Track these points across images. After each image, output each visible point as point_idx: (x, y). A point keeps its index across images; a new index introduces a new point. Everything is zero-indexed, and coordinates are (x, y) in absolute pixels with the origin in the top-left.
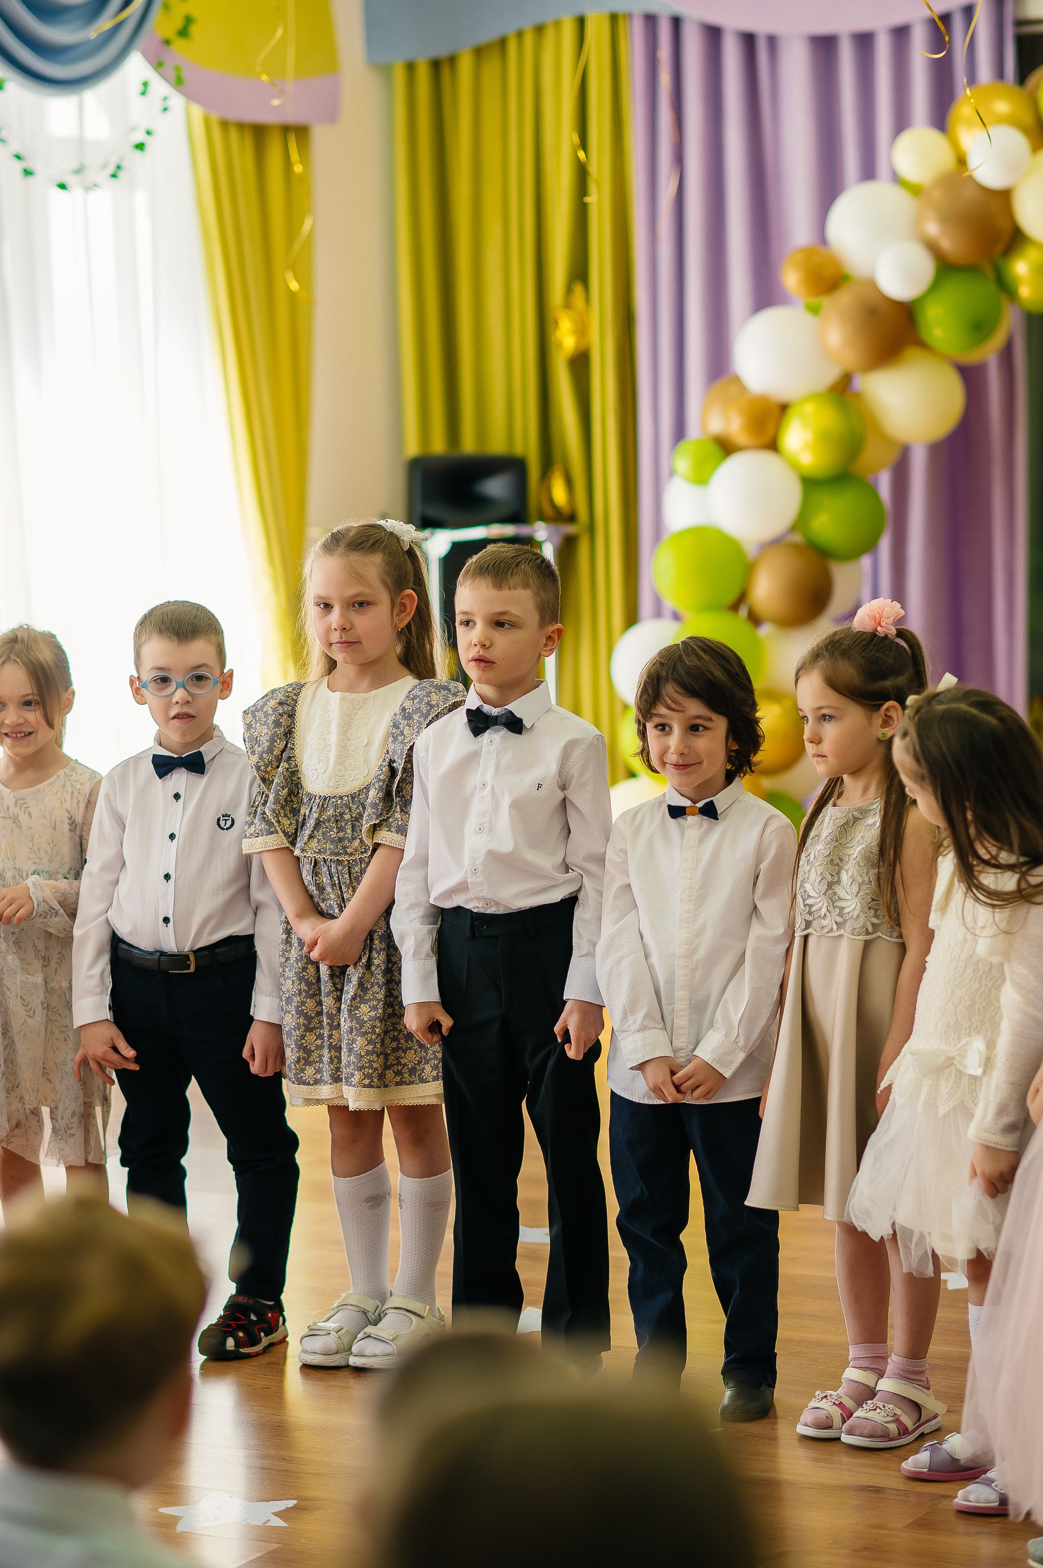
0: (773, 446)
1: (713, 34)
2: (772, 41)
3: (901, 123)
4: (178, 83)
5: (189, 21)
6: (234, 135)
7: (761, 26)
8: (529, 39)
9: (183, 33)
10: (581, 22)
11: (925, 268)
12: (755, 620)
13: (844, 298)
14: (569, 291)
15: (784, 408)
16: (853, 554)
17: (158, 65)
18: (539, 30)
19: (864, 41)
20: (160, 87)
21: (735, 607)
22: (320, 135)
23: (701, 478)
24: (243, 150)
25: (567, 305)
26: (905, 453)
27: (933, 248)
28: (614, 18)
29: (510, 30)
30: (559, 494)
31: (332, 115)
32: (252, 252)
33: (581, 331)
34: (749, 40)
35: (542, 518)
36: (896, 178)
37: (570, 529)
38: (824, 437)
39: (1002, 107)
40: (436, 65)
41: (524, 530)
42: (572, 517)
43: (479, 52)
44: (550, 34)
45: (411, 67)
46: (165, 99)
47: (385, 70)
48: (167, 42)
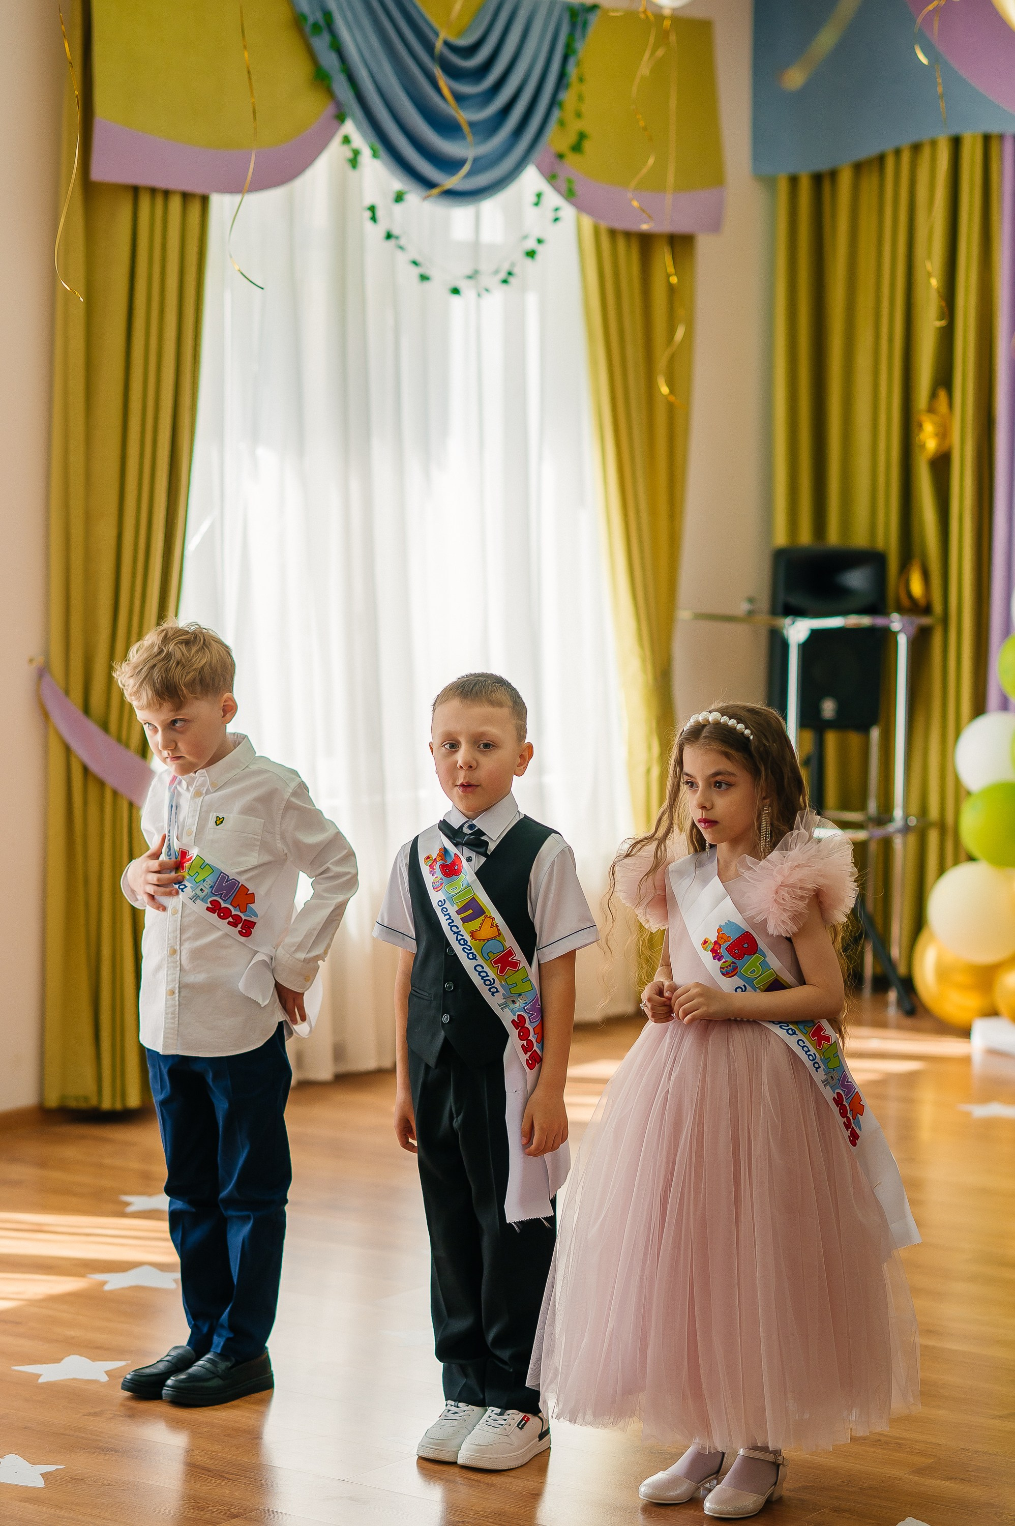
4: (569, 194)
5: (582, 137)
6: (621, 243)
8: (906, 157)
9: (577, 148)
10: (956, 143)
14: (933, 396)
17: (551, 177)
18: (916, 148)
20: (553, 199)
22: (705, 245)
24: (630, 258)
25: (931, 410)
28: (987, 139)
29: (888, 147)
30: (916, 587)
31: (715, 226)
33: (943, 434)
35: (899, 609)
37: (925, 621)
40: (817, 179)
41: (880, 621)
42: (927, 610)
43: (858, 168)
44: (926, 152)
45: (794, 180)
46: (557, 209)
47: (768, 182)
48: (560, 156)
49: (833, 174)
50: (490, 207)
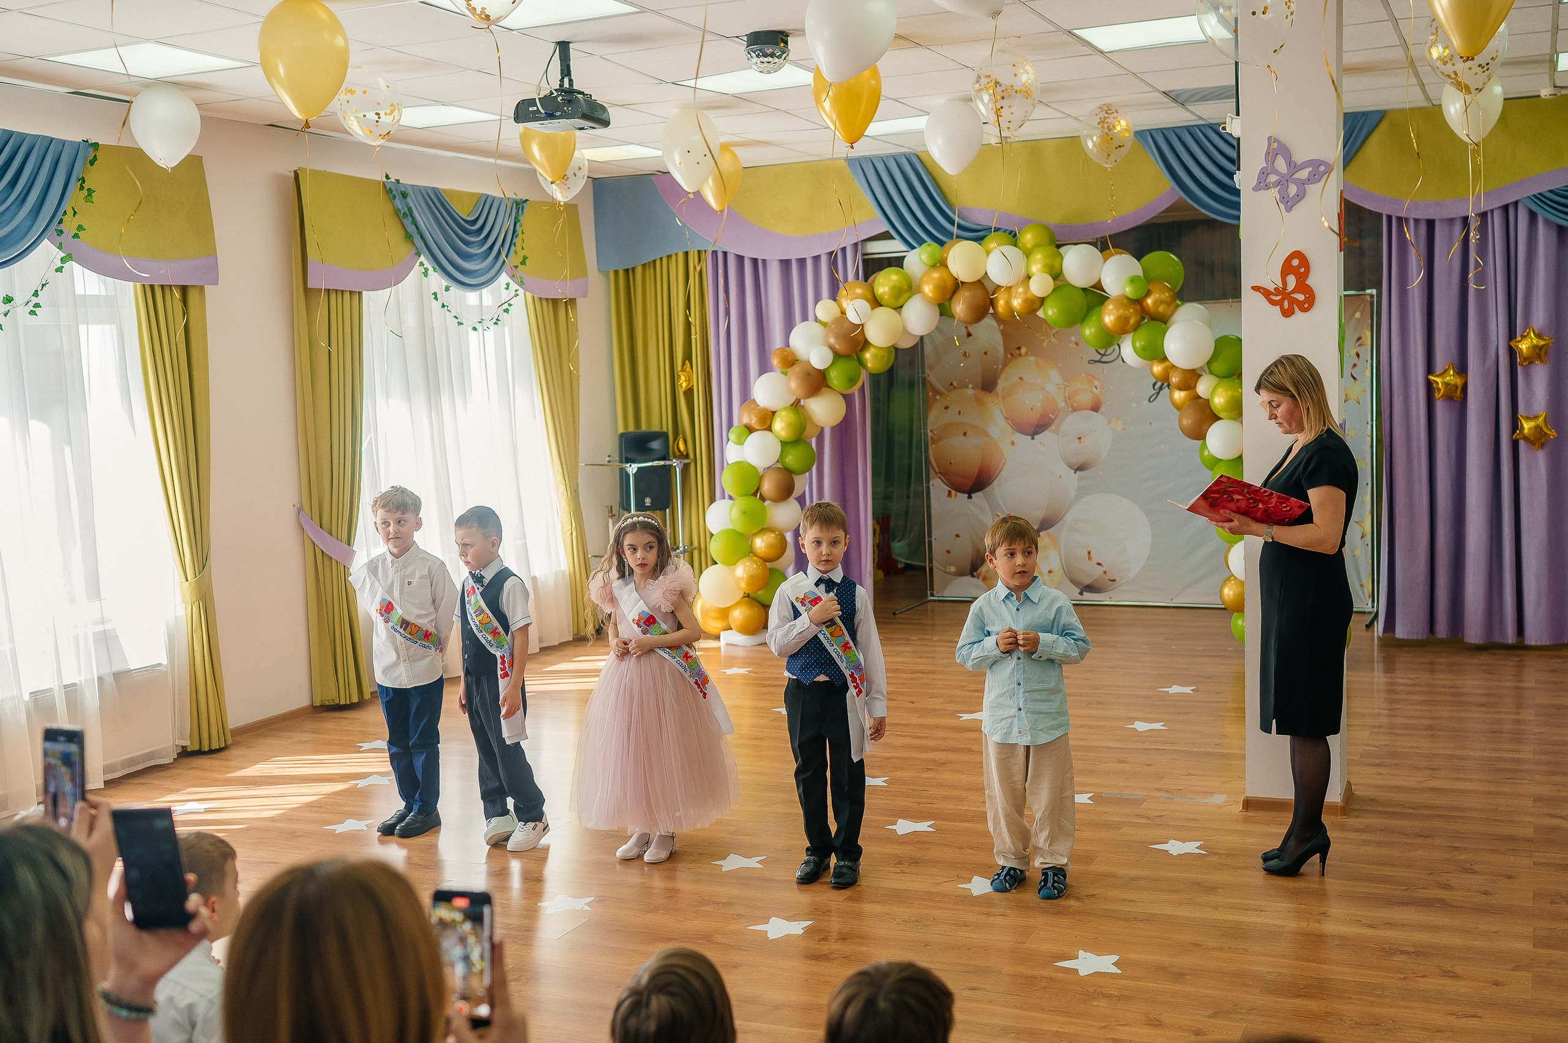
0: (769, 429)
1: (740, 259)
2: (764, 261)
3: (818, 299)
4: (521, 284)
5: (525, 258)
6: (545, 303)
7: (760, 257)
8: (665, 261)
9: (523, 263)
10: (686, 254)
11: (829, 356)
12: (763, 499)
13: (797, 369)
14: (684, 364)
15: (774, 413)
16: (803, 472)
17: (512, 277)
18: (669, 257)
19: (802, 262)
20: (514, 286)
21: (755, 494)
22: (580, 302)
23: (740, 442)
24: (549, 310)
25: (683, 370)
26: (822, 429)
27: (832, 348)
28: (699, 252)
29: (658, 257)
30: (682, 447)
31: (585, 294)
32: (553, 351)
33: (689, 380)
34: (755, 261)
35: (675, 457)
36: (816, 319)
37: (686, 461)
38: (790, 425)
39: (859, 291)
40: (627, 271)
41: (668, 463)
42: (687, 456)
43: (644, 266)
44: (674, 258)
45: (616, 272)
46: (516, 291)
47: (606, 274)
48: (516, 267)
49: (633, 269)
50: (485, 291)
